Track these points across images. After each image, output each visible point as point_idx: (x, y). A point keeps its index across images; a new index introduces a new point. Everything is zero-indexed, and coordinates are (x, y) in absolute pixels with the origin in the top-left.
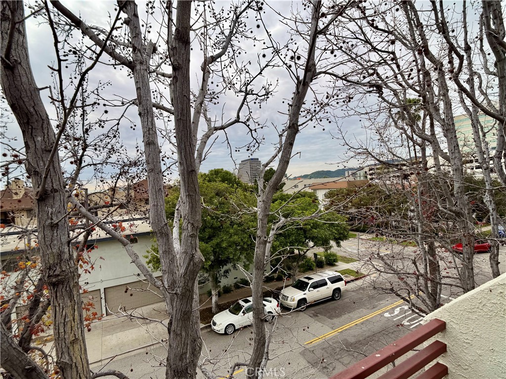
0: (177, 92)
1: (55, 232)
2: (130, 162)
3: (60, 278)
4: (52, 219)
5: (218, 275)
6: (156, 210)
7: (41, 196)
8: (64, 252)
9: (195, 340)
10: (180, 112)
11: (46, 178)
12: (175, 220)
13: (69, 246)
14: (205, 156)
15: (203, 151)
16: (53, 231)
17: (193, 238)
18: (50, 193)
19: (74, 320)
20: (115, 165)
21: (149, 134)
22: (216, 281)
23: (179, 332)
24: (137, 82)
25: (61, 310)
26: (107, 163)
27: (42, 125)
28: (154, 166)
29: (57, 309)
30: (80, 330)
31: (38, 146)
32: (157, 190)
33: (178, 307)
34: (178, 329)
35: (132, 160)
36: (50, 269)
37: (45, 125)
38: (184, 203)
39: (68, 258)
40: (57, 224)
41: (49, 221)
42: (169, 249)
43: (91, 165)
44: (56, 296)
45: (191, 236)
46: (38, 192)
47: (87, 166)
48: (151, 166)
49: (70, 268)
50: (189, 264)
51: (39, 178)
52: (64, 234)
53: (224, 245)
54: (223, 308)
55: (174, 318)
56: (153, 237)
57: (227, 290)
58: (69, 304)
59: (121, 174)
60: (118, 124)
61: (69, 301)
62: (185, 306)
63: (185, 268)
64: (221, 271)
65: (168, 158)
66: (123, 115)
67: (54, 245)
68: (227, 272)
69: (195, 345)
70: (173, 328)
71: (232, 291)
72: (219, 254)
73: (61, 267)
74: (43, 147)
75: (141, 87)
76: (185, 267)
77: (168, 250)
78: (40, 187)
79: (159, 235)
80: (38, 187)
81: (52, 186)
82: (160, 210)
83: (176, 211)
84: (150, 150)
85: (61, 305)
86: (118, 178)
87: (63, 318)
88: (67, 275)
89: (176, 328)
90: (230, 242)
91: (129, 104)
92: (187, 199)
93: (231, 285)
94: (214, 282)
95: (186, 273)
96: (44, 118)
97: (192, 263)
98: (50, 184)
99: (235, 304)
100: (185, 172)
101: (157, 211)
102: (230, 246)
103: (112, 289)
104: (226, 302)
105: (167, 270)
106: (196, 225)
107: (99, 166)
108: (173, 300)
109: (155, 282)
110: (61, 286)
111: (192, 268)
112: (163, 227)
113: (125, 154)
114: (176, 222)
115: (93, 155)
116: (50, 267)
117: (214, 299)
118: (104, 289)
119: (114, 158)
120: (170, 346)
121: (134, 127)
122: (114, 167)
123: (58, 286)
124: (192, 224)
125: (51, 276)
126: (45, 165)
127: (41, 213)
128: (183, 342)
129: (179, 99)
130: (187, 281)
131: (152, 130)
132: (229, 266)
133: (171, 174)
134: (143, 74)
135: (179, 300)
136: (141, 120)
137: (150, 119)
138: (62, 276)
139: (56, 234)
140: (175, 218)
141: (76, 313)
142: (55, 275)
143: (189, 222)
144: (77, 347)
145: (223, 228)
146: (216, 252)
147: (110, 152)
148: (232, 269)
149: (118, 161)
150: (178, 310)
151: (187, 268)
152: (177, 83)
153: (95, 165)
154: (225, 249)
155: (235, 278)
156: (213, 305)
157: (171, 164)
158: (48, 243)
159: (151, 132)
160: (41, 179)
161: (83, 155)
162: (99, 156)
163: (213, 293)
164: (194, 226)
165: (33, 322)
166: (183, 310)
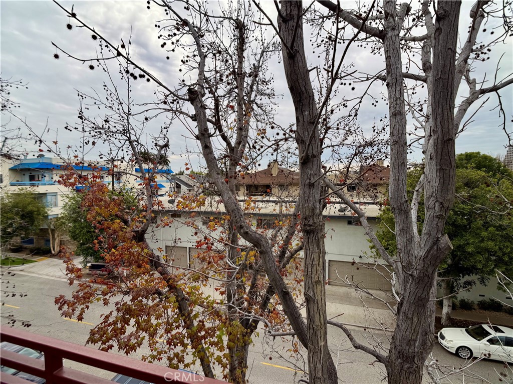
0: (440, 46)
1: (311, 190)
2: (366, 142)
3: (312, 228)
4: (310, 179)
5: (455, 284)
6: (396, 185)
7: (304, 160)
8: (316, 208)
9: (427, 334)
10: (440, 70)
11: (309, 145)
12: (413, 202)
13: (320, 204)
14: (464, 127)
15: (460, 121)
16: (310, 189)
17: (440, 220)
18: (310, 157)
19: (319, 265)
20: (350, 146)
21: (396, 104)
22: (451, 289)
23: (410, 316)
24: (387, 51)
25: (311, 254)
26: (343, 144)
27: (309, 101)
28: (399, 138)
29: (308, 252)
30: (322, 275)
31: (305, 120)
32: (400, 164)
33: (413, 290)
34: (410, 312)
35: (367, 141)
36: (306, 219)
37: (311, 102)
38: (429, 182)
39: (319, 213)
40: (313, 184)
41: (308, 181)
42: (408, 228)
43: (329, 147)
44: (308, 242)
45: (437, 217)
46: (302, 157)
47: (326, 147)
48: (395, 138)
49: (320, 221)
50: (431, 248)
51: (304, 145)
52: (317, 193)
53: (470, 249)
54: (457, 325)
55: (406, 299)
56: (379, 223)
57: (465, 306)
58: (317, 251)
59: (356, 155)
60: (360, 102)
61: (317, 248)
62: (420, 292)
63: (425, 251)
64: (460, 280)
65: (410, 134)
66: (366, 93)
67: (310, 201)
68: (469, 283)
69: (426, 338)
70: (403, 309)
71: (474, 309)
72: (460, 259)
73: (313, 220)
74: (309, 120)
75: (391, 56)
76: (426, 249)
77: (406, 229)
78: (305, 153)
79: (397, 211)
80: (303, 153)
81: (313, 152)
82: (401, 185)
83: (415, 193)
84: (396, 121)
85: (311, 249)
86: (353, 158)
87: (312, 260)
88: (317, 227)
89: (407, 310)
90: (479, 247)
91: (373, 79)
92: (438, 174)
93: (472, 302)
94: (449, 291)
95: (427, 256)
96: (311, 95)
97: (435, 247)
98: (311, 151)
99: (477, 326)
100: (439, 141)
101: (398, 186)
102: (479, 253)
103: (335, 262)
104: (463, 319)
105: (403, 249)
106: (446, 205)
107: (336, 147)
108: (408, 282)
109: (388, 259)
110: (312, 235)
111: (435, 253)
112: (403, 204)
113: (361, 135)
114: (414, 204)
115: (332, 138)
116: (306, 217)
117: (445, 310)
118: (329, 260)
119: (350, 139)
120: (398, 326)
121: (375, 103)
122: (349, 148)
123: (310, 234)
124: (441, 203)
125: (306, 225)
126: (309, 134)
127: (303, 174)
128: (413, 328)
129: (440, 54)
130: (426, 266)
131: (400, 100)
132: (473, 277)
133: (411, 152)
134: (394, 40)
135: (414, 283)
136: (389, 91)
137: (398, 89)
138: (314, 226)
139: (312, 192)
140: (414, 200)
141: (321, 260)
142: (309, 225)
143: (437, 201)
144: (319, 288)
145: (470, 228)
146: (456, 255)
147: (347, 134)
148: (478, 283)
149: (354, 143)
150: (412, 293)
151: (428, 252)
152: (441, 36)
153: (333, 146)
154: (471, 254)
155: (480, 295)
156: (444, 316)
157: (412, 141)
158: (306, 198)
159: (398, 102)
160: (305, 146)
161: (324, 137)
162: (337, 138)
163: (446, 302)
164: (443, 206)
165: (281, 266)
166: (418, 295)
